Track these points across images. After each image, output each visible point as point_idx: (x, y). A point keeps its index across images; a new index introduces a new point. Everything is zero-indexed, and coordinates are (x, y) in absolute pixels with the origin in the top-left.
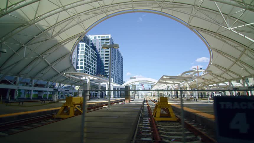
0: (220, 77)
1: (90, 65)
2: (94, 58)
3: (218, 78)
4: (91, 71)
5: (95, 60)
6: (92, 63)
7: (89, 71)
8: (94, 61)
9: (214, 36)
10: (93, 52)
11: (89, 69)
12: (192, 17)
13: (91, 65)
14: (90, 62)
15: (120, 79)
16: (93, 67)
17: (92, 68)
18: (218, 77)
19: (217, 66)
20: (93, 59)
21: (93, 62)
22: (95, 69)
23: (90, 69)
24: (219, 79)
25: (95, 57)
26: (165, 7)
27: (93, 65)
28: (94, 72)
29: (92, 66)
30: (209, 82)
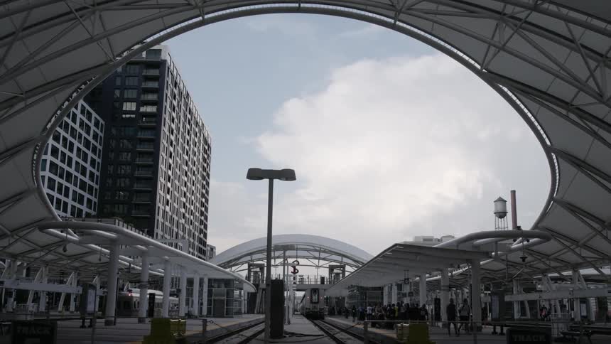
0: (585, 246)
1: (72, 170)
2: (93, 141)
3: (577, 250)
4: (74, 200)
5: (94, 150)
6: (82, 162)
7: (67, 195)
8: (90, 154)
9: (564, 112)
10: (89, 116)
11: (67, 189)
12: (493, 50)
13: (77, 170)
14: (75, 158)
15: (197, 234)
16: (87, 179)
17: (83, 186)
18: (578, 246)
19: (573, 209)
20: (87, 144)
21: (85, 160)
22: (91, 188)
23: (72, 187)
24: (579, 255)
25: (95, 137)
26: (408, 9)
27: (84, 174)
28: (89, 201)
29: (80, 176)
30: (548, 262)
